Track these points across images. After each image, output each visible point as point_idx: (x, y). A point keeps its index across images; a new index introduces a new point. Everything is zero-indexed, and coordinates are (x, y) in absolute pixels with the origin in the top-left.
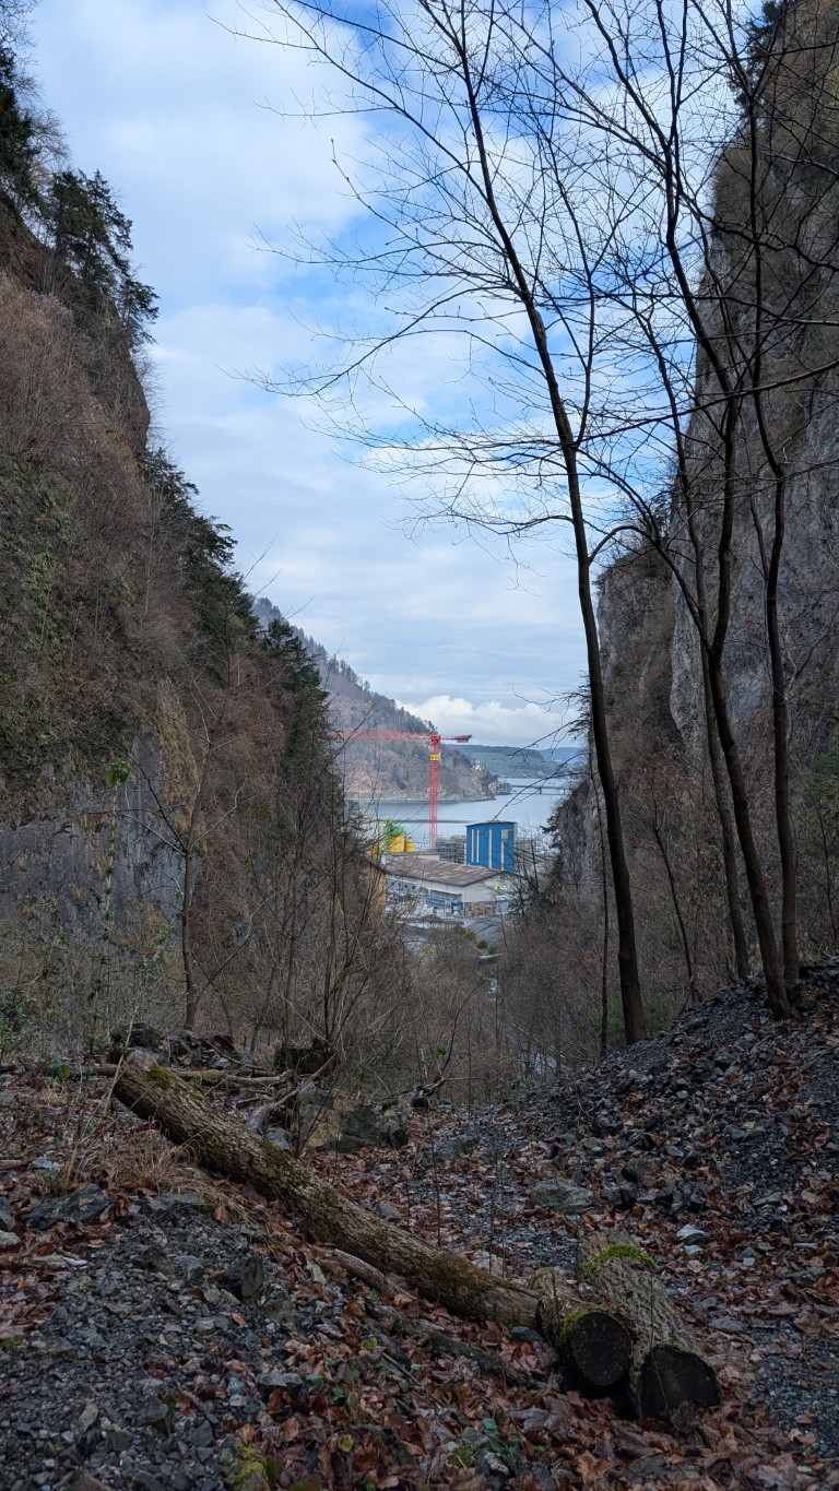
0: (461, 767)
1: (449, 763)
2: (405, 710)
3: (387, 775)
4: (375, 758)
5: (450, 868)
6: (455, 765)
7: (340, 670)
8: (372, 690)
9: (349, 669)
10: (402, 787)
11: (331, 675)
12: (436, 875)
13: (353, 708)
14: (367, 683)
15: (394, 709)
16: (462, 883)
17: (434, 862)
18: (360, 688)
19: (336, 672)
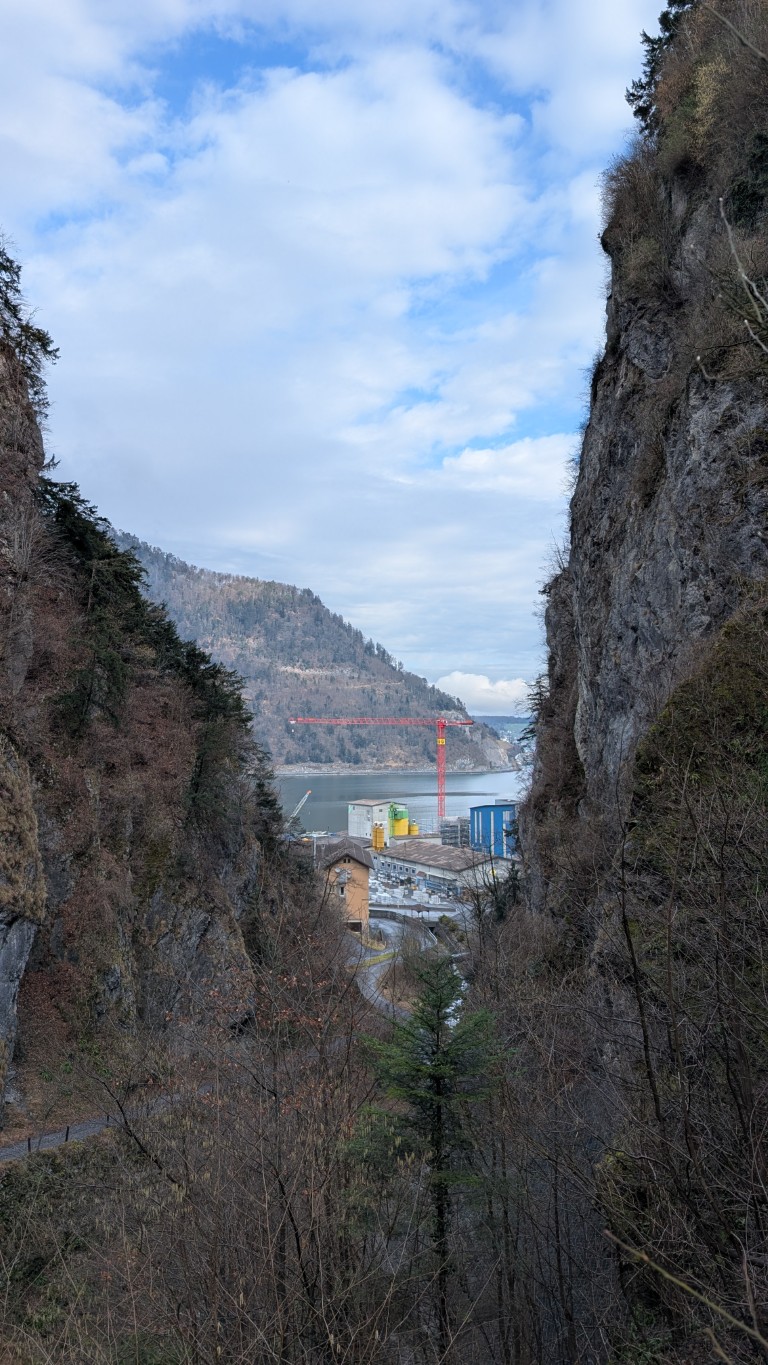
0: (489, 740)
1: (477, 737)
2: (436, 687)
3: (418, 748)
4: (407, 733)
5: (449, 851)
6: (483, 738)
7: (376, 652)
8: (406, 669)
9: (384, 652)
10: (433, 760)
11: (366, 657)
12: (435, 860)
13: (387, 688)
14: (400, 664)
15: (425, 687)
16: (458, 868)
17: (434, 846)
18: (394, 669)
19: (371, 654)
